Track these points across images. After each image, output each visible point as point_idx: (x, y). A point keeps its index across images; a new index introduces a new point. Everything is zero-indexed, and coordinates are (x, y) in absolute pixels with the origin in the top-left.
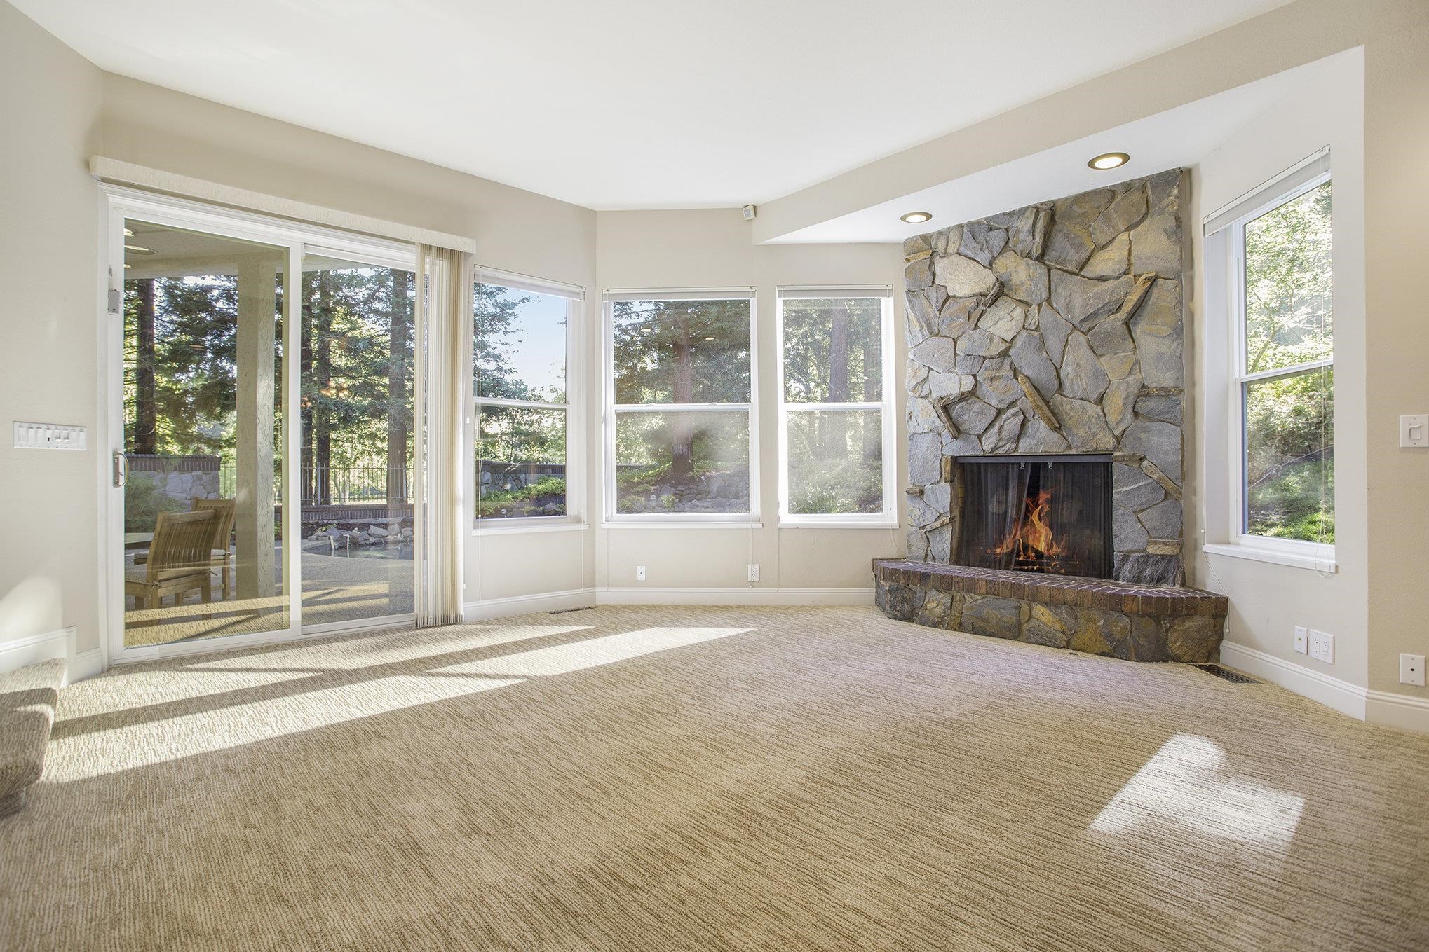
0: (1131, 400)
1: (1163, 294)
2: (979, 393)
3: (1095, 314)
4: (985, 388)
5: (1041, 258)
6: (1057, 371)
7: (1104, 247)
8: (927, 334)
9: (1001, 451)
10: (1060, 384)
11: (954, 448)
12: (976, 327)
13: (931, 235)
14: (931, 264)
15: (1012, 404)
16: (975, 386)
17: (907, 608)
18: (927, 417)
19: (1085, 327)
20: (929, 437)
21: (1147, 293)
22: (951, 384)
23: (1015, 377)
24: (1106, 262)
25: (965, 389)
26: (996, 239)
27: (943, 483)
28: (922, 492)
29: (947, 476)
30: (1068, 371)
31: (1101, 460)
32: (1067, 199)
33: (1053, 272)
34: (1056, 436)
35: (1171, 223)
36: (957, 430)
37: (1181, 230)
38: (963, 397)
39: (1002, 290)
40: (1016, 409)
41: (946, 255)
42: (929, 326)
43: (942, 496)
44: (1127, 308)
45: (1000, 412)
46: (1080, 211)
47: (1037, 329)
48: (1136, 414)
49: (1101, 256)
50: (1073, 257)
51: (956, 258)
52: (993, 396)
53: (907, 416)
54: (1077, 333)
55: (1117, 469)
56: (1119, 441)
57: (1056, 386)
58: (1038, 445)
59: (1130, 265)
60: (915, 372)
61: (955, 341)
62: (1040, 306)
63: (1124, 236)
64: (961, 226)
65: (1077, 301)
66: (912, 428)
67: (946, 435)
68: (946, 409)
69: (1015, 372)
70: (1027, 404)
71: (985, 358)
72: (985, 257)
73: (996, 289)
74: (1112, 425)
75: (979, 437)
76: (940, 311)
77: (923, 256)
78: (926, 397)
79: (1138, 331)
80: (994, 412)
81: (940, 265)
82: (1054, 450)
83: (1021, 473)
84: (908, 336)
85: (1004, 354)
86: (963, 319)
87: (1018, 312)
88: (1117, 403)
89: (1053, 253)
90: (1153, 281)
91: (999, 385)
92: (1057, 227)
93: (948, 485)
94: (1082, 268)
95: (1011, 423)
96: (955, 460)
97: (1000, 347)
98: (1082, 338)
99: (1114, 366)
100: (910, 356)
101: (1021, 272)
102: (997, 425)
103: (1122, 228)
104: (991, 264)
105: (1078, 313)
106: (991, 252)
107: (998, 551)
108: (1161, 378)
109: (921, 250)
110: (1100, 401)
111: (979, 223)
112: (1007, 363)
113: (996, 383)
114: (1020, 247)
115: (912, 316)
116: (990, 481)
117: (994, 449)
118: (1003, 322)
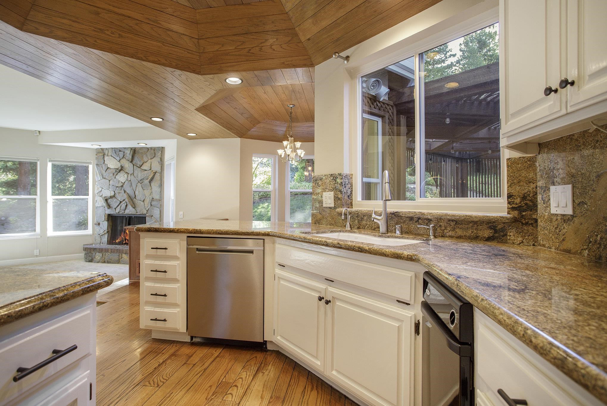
0: (150, 201)
1: (157, 176)
2: (116, 196)
3: (143, 179)
4: (117, 195)
5: (132, 162)
6: (135, 192)
7: (146, 162)
8: (102, 178)
9: (120, 213)
10: (135, 196)
11: (109, 212)
12: (115, 178)
13: (104, 149)
14: (104, 157)
15: (124, 200)
16: (115, 194)
17: (90, 258)
18: (101, 202)
19: (141, 182)
20: (102, 208)
21: (154, 176)
22: (108, 193)
23: (125, 193)
24: (146, 166)
25: (111, 195)
26: (121, 154)
27: (105, 222)
28: (99, 224)
29: (106, 219)
30: (137, 193)
31: (144, 216)
32: (138, 148)
33: (134, 166)
34: (134, 209)
35: (159, 160)
36: (109, 206)
37: (162, 161)
38: (111, 197)
39: (122, 169)
40: (125, 202)
41: (108, 156)
42: (102, 175)
43: (105, 225)
44: (149, 179)
45: (121, 202)
46: (141, 152)
47: (130, 181)
48: (151, 205)
49: (145, 164)
50: (139, 163)
51: (110, 157)
52: (120, 197)
53: (95, 202)
54: (139, 183)
55: (147, 218)
56: (147, 211)
57: (134, 196)
58: (130, 211)
59: (151, 168)
60: (98, 188)
61: (109, 181)
62: (131, 174)
63: (150, 161)
64: (112, 148)
65: (139, 175)
66: (97, 205)
67: (106, 208)
68: (106, 200)
69: (125, 192)
70: (127, 200)
71: (117, 187)
72: (118, 158)
73: (120, 169)
74: (146, 208)
75: (115, 209)
76: (106, 171)
77: (101, 154)
78: (101, 196)
79: (152, 184)
80: (119, 202)
81: (106, 158)
82: (133, 213)
83: (126, 218)
84: (96, 177)
85: (122, 186)
86: (112, 175)
87: (126, 175)
88: (147, 201)
89: (134, 162)
90: (155, 173)
91: (121, 195)
92: (136, 155)
93: (107, 222)
94: (141, 166)
95: (123, 206)
96: (109, 215)
97: (121, 184)
98: (140, 185)
99: (147, 192)
100: (97, 183)
101: (128, 165)
102: (120, 206)
103: (150, 158)
104: (120, 161)
105: (139, 179)
106: (120, 158)
107: (117, 241)
108: (157, 197)
109: (101, 153)
110: (144, 201)
111: (117, 148)
112: (123, 189)
113: (120, 194)
114: (127, 158)
115: (97, 172)
116: (119, 221)
117: (118, 212)
118: (122, 177)
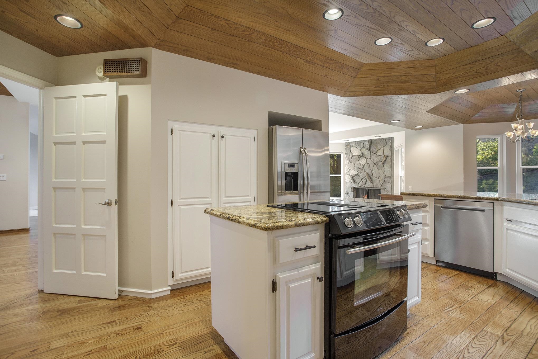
0: (383, 178)
1: (389, 159)
2: (359, 175)
3: (378, 162)
4: (360, 174)
5: (369, 150)
6: (372, 172)
7: (380, 150)
8: (349, 162)
9: (362, 186)
10: (372, 174)
11: (354, 185)
12: (358, 162)
13: (350, 142)
14: (350, 148)
15: (364, 177)
16: (358, 173)
18: (349, 179)
20: (349, 183)
21: (386, 159)
22: (353, 173)
23: (365, 172)
24: (380, 153)
25: (356, 174)
26: (362, 145)
27: (352, 192)
28: (348, 194)
29: (353, 190)
30: (373, 172)
31: (379, 189)
32: (374, 139)
33: (371, 153)
34: (371, 184)
35: (390, 147)
36: (354, 182)
37: (392, 147)
38: (356, 175)
39: (362, 155)
40: (365, 178)
41: (353, 147)
42: (350, 160)
43: (352, 194)
44: (383, 162)
45: (362, 179)
46: (376, 142)
47: (369, 163)
48: (384, 181)
49: (379, 151)
50: (375, 151)
51: (354, 148)
52: (361, 176)
53: (345, 179)
54: (375, 165)
55: (381, 190)
56: (381, 185)
57: (372, 175)
58: (369, 185)
59: (384, 153)
60: (347, 169)
61: (354, 164)
62: (369, 159)
63: (383, 148)
64: (356, 141)
65: (375, 159)
66: (346, 181)
67: (353, 183)
68: (353, 177)
69: (365, 171)
70: (366, 177)
71: (360, 168)
72: (360, 148)
73: (361, 155)
74: (380, 183)
75: (359, 183)
76: (352, 158)
77: (348, 146)
78: (349, 175)
79: (385, 166)
80: (361, 179)
81: (352, 148)
82: (371, 187)
83: (366, 190)
84: (346, 162)
85: (363, 168)
86: (356, 160)
87: (365, 160)
88: (382, 178)
89: (371, 150)
90: (387, 157)
91: (362, 173)
92: (372, 145)
93: (353, 192)
94: (376, 153)
95: (364, 181)
96: (354, 188)
97: (362, 166)
98: (376, 166)
99: (381, 171)
100: (346, 166)
101: (366, 153)
102: (362, 181)
103: (382, 146)
104: (361, 150)
105: (375, 162)
106: (361, 148)
108: (388, 174)
109: (348, 145)
110: (379, 178)
111: (359, 141)
112: (363, 169)
113: (361, 173)
114: (366, 147)
115: (346, 158)
116: (361, 192)
118: (363, 161)
